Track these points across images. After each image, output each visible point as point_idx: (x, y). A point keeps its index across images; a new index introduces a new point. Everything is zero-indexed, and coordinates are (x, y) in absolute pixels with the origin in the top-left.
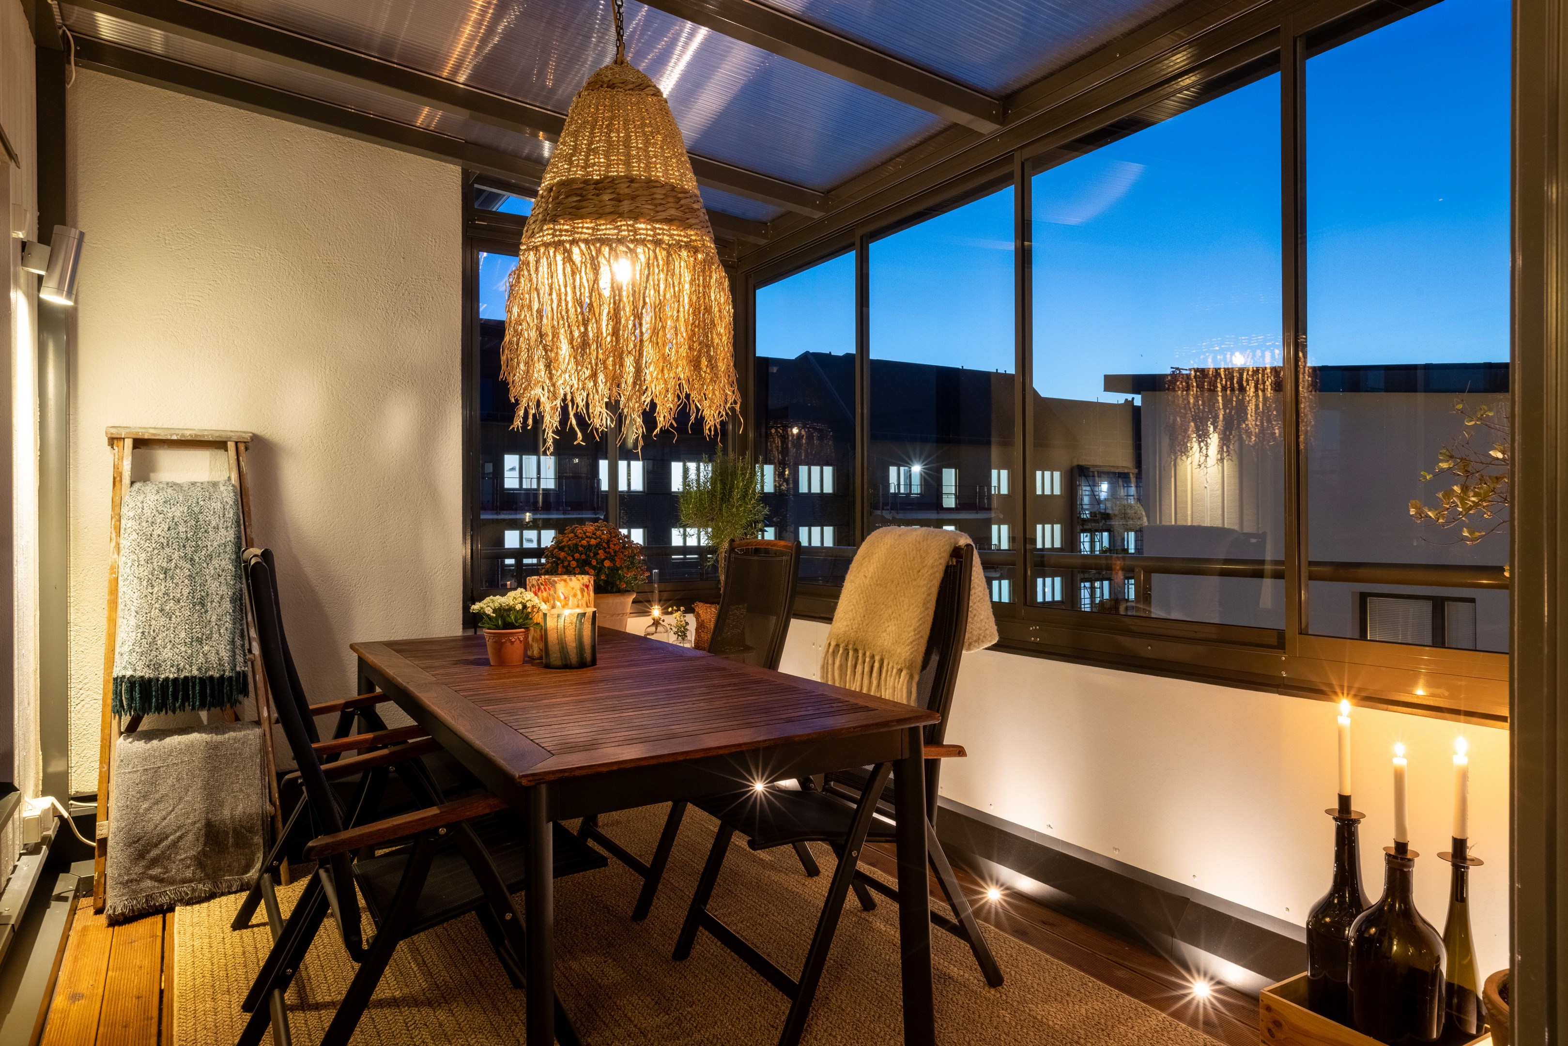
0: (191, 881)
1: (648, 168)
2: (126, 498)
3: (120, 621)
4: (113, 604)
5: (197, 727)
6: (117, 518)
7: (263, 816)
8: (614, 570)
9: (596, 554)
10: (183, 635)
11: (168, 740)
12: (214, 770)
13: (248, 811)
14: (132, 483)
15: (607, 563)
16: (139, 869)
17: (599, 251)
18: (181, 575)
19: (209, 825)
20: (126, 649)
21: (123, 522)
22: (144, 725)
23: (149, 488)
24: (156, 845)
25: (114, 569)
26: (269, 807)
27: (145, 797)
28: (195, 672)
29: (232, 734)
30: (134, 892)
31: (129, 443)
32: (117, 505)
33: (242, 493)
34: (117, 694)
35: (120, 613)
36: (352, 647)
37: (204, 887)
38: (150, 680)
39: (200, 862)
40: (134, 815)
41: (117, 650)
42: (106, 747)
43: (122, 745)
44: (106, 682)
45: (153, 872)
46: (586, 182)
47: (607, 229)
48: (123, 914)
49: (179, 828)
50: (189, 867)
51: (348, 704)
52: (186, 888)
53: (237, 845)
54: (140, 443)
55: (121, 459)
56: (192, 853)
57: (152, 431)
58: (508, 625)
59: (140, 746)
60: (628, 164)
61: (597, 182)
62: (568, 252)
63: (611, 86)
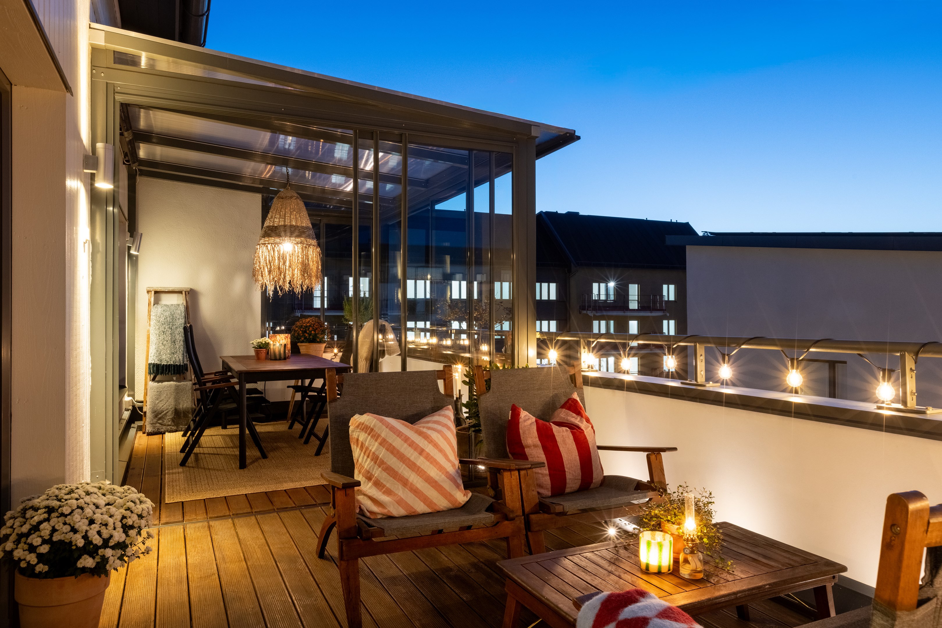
0: (170, 425)
1: (290, 222)
2: (152, 310)
3: (150, 347)
4: (148, 342)
5: (173, 381)
6: (150, 315)
7: (192, 409)
8: (316, 335)
9: (309, 329)
10: (168, 351)
11: (164, 383)
12: (177, 393)
13: (187, 407)
14: (154, 305)
15: (313, 332)
16: (155, 420)
17: (275, 246)
18: (168, 333)
19: (176, 409)
20: (152, 355)
21: (151, 317)
22: (157, 379)
23: (159, 307)
24: (160, 414)
25: (148, 331)
26: (194, 406)
27: (157, 399)
28: (172, 363)
29: (183, 383)
30: (154, 427)
31: (153, 292)
32: (149, 312)
33: (187, 308)
34: (149, 368)
35: (150, 344)
36: (220, 357)
37: (174, 428)
38: (159, 364)
39: (173, 420)
40: (154, 405)
41: (150, 355)
42: (146, 384)
43: (151, 384)
44: (146, 365)
45: (159, 422)
46: (273, 226)
47: (277, 240)
48: (151, 432)
49: (167, 409)
50: (170, 421)
51: (216, 373)
52: (169, 427)
53: (184, 416)
54: (156, 292)
55: (151, 297)
56: (171, 417)
57: (160, 289)
58: (260, 348)
59: (156, 384)
60: (285, 221)
61: (276, 227)
62: (267, 246)
63: (282, 198)
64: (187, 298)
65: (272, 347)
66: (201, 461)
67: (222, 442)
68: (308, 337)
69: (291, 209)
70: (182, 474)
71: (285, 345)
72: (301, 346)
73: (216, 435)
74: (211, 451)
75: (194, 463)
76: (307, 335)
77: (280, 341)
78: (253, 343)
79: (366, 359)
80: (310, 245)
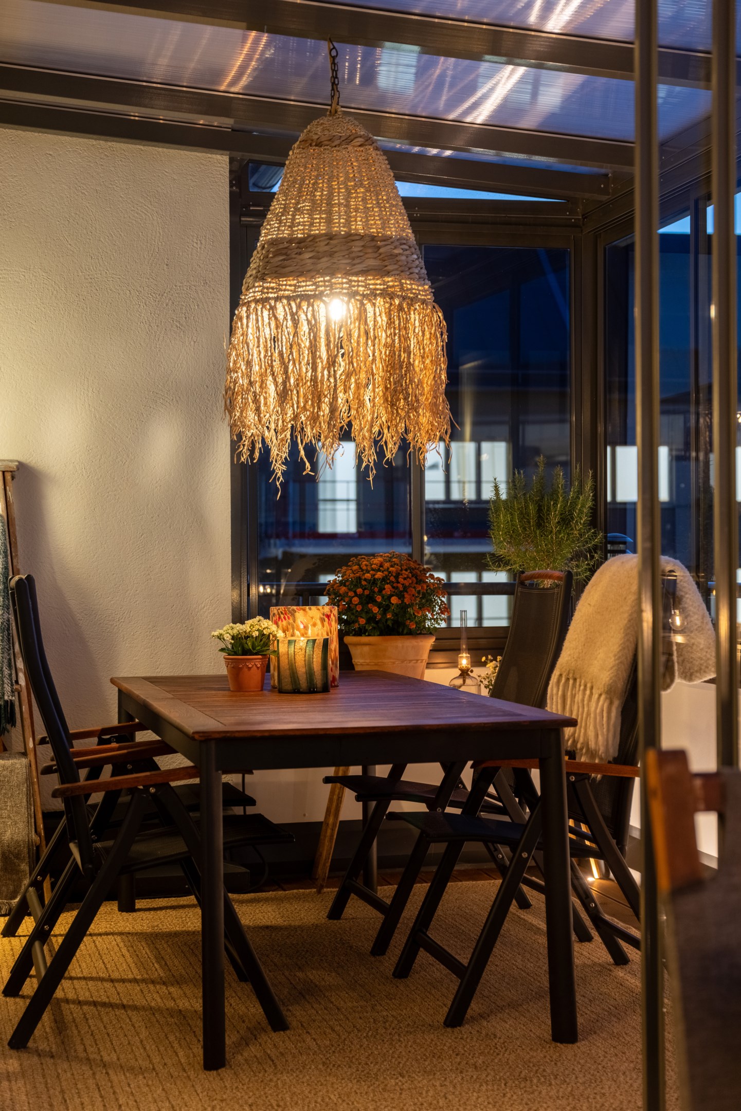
1: (348, 223)
7: (30, 844)
8: (403, 608)
9: (381, 590)
13: (16, 838)
15: (394, 600)
17: (299, 307)
26: (34, 836)
33: (9, 523)
36: (113, 681)
46: (291, 241)
47: (307, 287)
51: (105, 731)
58: (246, 652)
60: (329, 221)
61: (300, 241)
62: (273, 309)
63: (319, 144)
64: (9, 493)
65: (283, 649)
66: (75, 1032)
67: (130, 960)
68: (379, 617)
69: (347, 179)
70: (21, 1083)
71: (326, 643)
72: (356, 645)
73: (107, 934)
74: (101, 993)
75: (51, 1039)
76: (375, 610)
77: (306, 628)
78: (220, 637)
79: (610, 692)
80: (412, 299)
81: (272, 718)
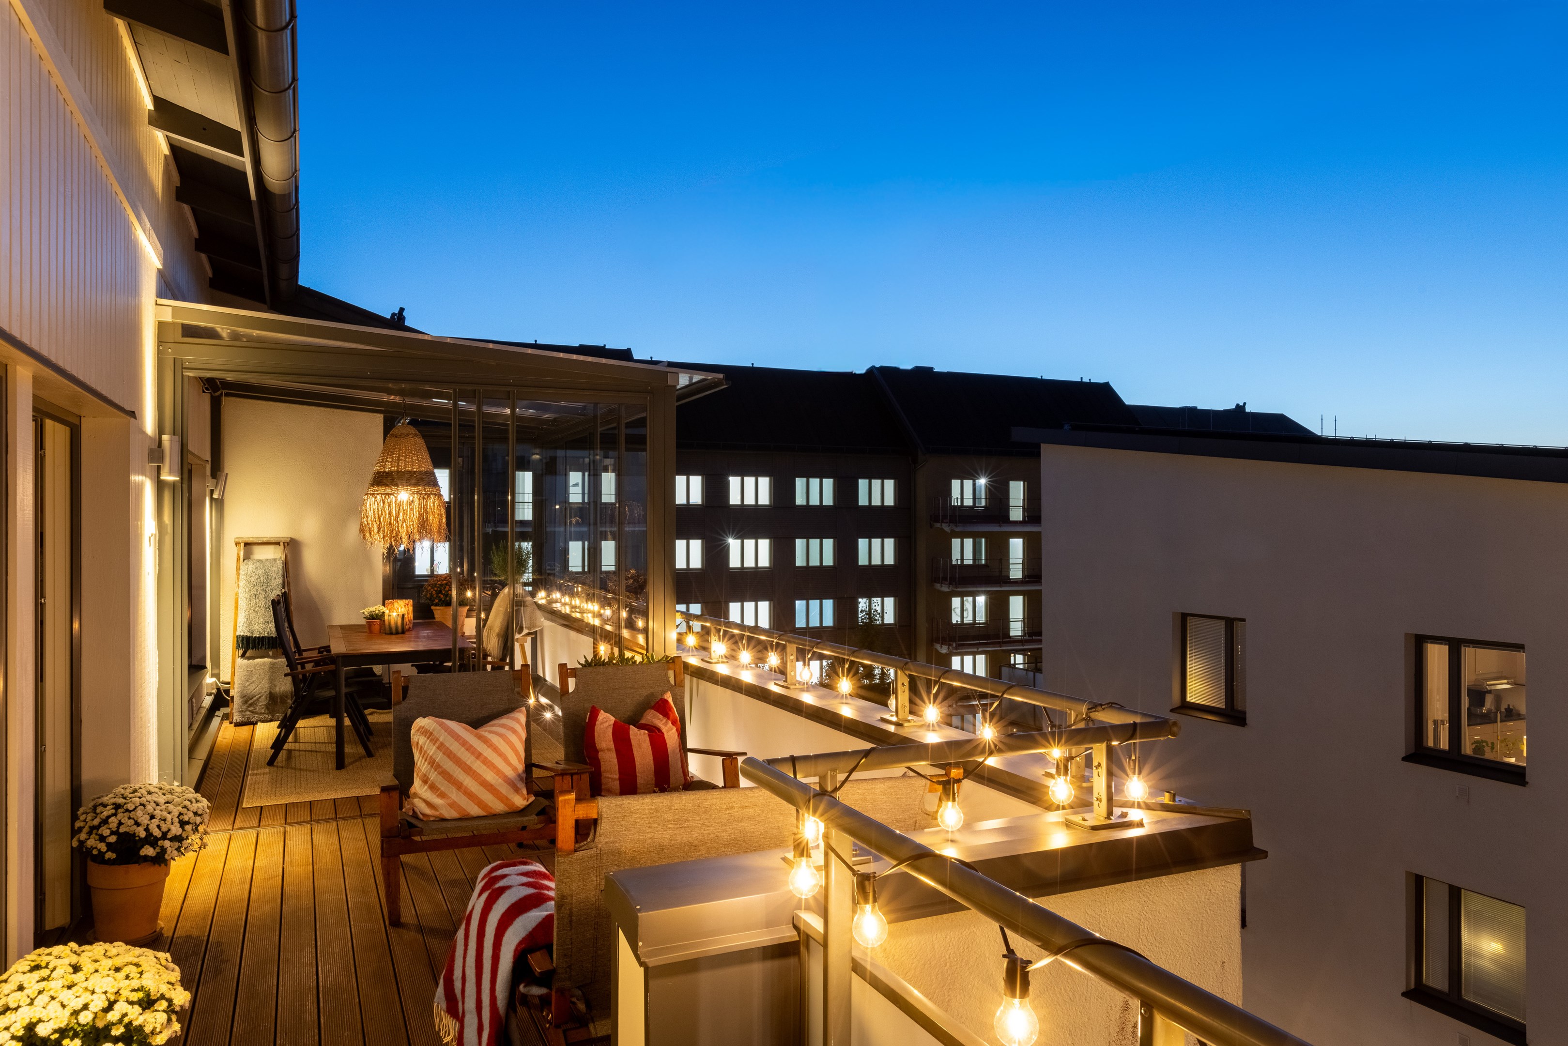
0: (264, 714)
1: (408, 466)
2: (241, 567)
3: (239, 614)
4: (236, 607)
5: (268, 656)
6: (238, 574)
7: (290, 693)
9: (445, 588)
10: (262, 620)
11: (256, 660)
12: (273, 673)
13: (286, 690)
14: (244, 560)
16: (245, 707)
17: (386, 497)
18: (261, 597)
19: (271, 693)
20: (241, 625)
21: (240, 576)
22: (248, 654)
23: (250, 562)
24: (251, 699)
25: (237, 594)
26: (291, 690)
27: (247, 681)
28: (266, 635)
29: (280, 659)
30: (243, 715)
31: (243, 545)
32: (238, 569)
33: (286, 564)
34: (238, 642)
35: (239, 611)
37: (269, 717)
38: (249, 637)
39: (267, 707)
40: (244, 688)
41: (238, 625)
42: (234, 662)
43: (240, 661)
44: (234, 637)
45: (250, 709)
46: (384, 472)
47: (388, 491)
48: (239, 722)
49: (260, 693)
50: (263, 708)
51: (320, 648)
52: (261, 716)
53: (281, 702)
54: (246, 544)
55: (240, 551)
56: (264, 703)
57: (251, 539)
58: (374, 618)
59: (246, 661)
60: (398, 466)
61: (387, 473)
62: (376, 498)
63: (396, 437)
64: (286, 551)
65: (386, 618)
66: (294, 759)
67: (326, 735)
68: (443, 599)
69: (406, 450)
70: (267, 776)
71: (403, 615)
72: (435, 610)
73: (321, 727)
74: (308, 747)
75: (284, 762)
76: (442, 596)
77: (398, 609)
78: (363, 613)
80: (429, 494)
81: (363, 647)
